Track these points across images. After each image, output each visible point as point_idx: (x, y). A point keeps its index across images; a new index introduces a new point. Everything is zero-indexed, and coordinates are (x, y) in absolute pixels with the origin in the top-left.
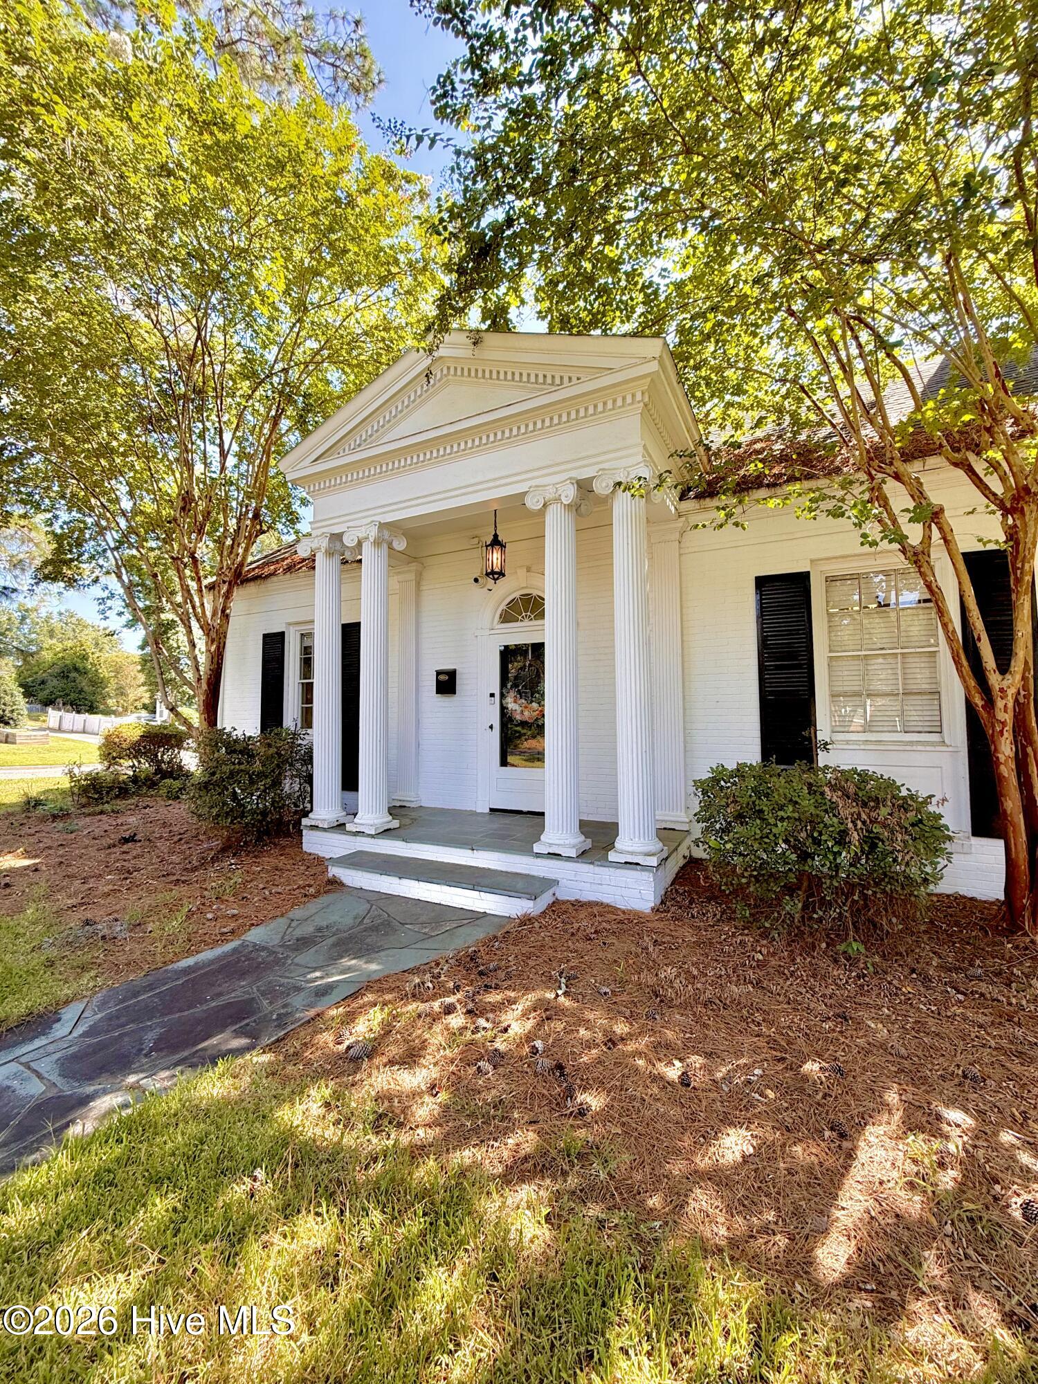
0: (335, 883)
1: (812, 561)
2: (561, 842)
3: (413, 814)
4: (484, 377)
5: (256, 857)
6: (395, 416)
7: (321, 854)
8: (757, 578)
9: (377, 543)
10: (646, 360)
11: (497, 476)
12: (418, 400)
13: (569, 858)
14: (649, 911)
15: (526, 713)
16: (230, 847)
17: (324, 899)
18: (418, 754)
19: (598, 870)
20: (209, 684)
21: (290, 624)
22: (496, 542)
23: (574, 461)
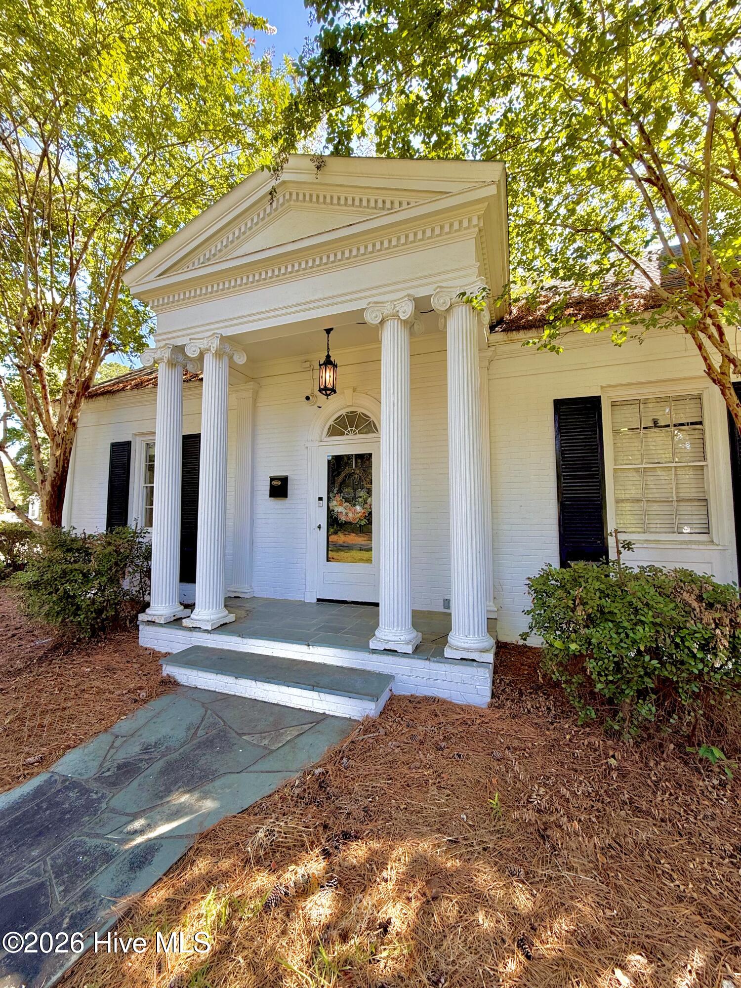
0: (170, 683)
1: (602, 387)
2: (397, 638)
3: (248, 606)
4: (325, 202)
5: (88, 655)
6: (238, 237)
7: (157, 649)
8: (555, 401)
9: (219, 355)
10: (484, 184)
11: (335, 293)
12: (261, 224)
13: (405, 655)
14: (485, 706)
15: (350, 515)
16: (61, 645)
17: (156, 704)
18: (252, 550)
19: (434, 665)
20: (53, 486)
21: (136, 435)
22: (328, 362)
23: (411, 280)
